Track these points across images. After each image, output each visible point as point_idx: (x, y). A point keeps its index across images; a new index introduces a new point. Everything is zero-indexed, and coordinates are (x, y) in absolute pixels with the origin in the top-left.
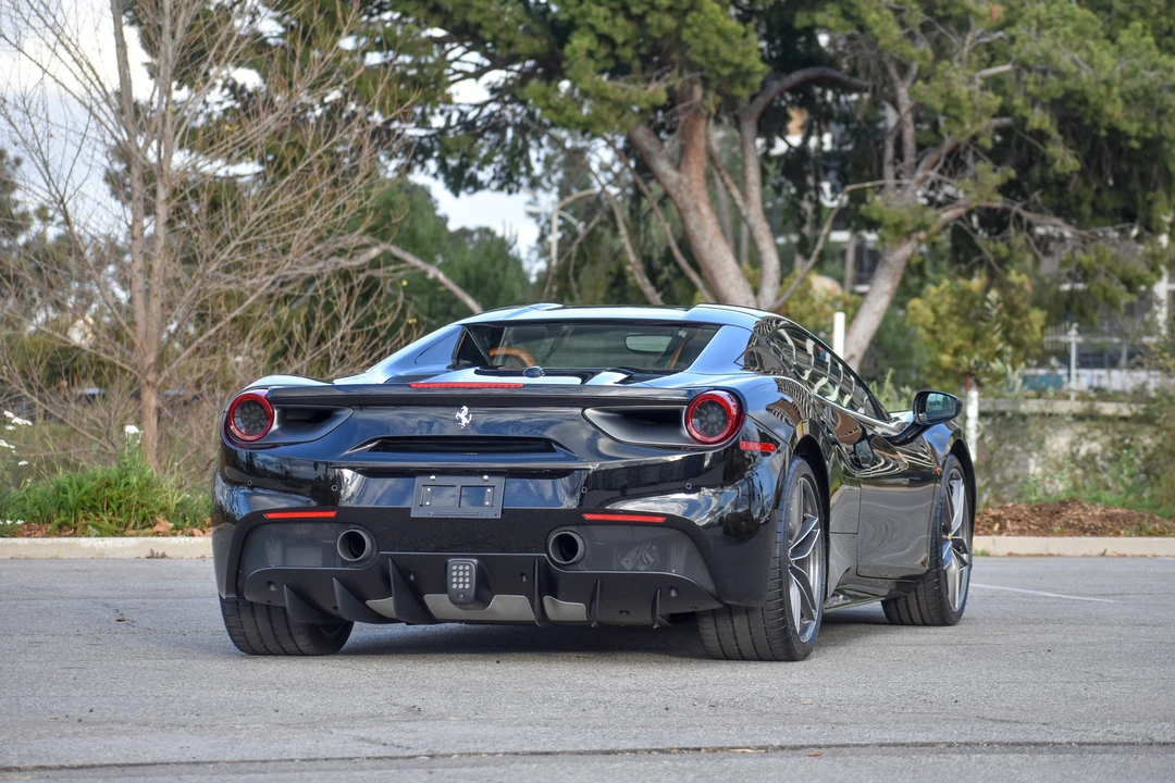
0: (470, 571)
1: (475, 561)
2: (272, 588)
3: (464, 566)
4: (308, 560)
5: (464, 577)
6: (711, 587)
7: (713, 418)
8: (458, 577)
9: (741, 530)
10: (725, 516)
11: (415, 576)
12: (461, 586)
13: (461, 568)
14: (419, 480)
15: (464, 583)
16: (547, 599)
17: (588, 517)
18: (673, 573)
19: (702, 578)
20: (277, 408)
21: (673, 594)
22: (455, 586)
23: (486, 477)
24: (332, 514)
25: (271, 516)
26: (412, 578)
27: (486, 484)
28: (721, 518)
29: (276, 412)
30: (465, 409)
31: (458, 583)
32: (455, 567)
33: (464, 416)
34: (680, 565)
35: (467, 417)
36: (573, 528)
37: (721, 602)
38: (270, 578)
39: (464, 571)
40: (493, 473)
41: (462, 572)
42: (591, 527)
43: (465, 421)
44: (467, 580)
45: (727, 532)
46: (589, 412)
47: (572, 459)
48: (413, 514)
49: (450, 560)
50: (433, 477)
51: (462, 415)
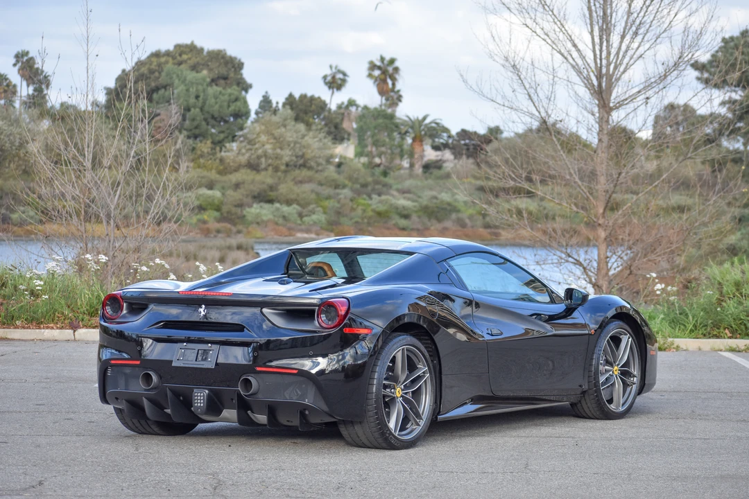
0: (204, 396)
1: (207, 391)
2: (119, 401)
3: (201, 393)
5: (200, 400)
8: (197, 400)
9: (355, 374)
10: (346, 366)
11: (183, 397)
12: (199, 405)
13: (199, 395)
14: (178, 345)
15: (201, 403)
16: (249, 413)
17: (258, 369)
18: (306, 402)
19: (322, 406)
20: (126, 302)
22: (195, 405)
23: (210, 345)
24: (138, 363)
25: (113, 362)
27: (210, 348)
28: (343, 367)
29: (125, 304)
30: (203, 306)
31: (198, 403)
32: (196, 394)
35: (204, 311)
36: (250, 375)
37: (335, 418)
38: (117, 396)
39: (201, 396)
40: (213, 342)
41: (200, 398)
42: (261, 375)
43: (203, 313)
44: (202, 401)
45: (347, 376)
46: (265, 310)
47: (252, 337)
48: (174, 364)
49: (195, 390)
50: (185, 344)
51: (202, 310)
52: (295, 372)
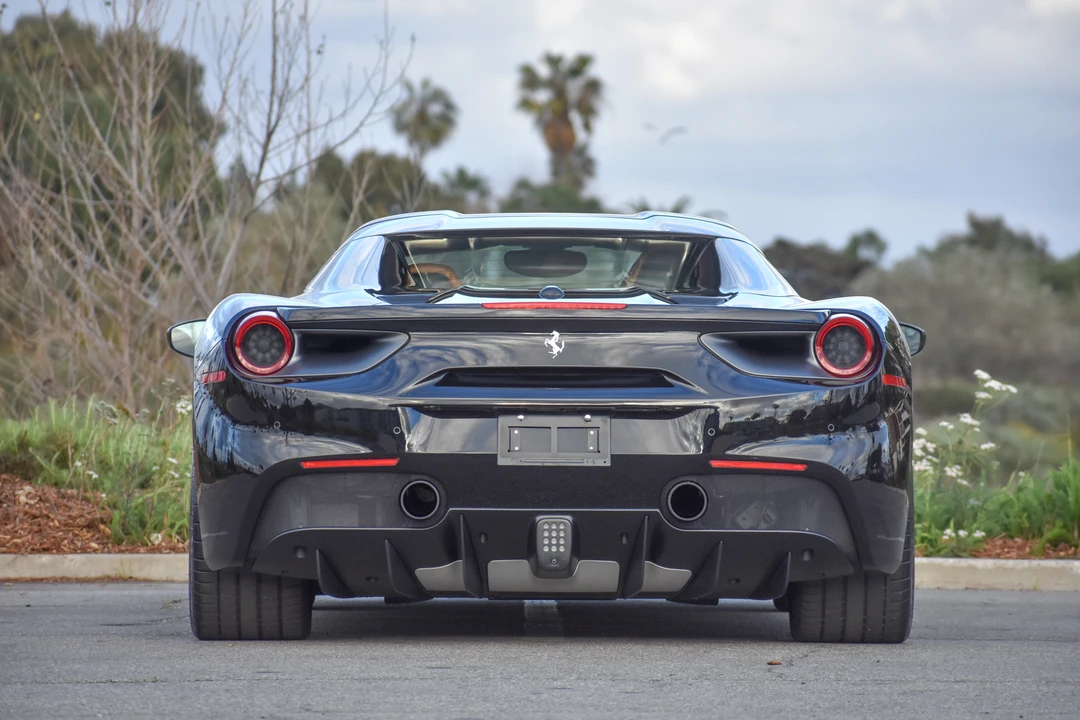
0: (564, 529)
1: (569, 517)
3: (558, 524)
5: (558, 538)
8: (550, 538)
12: (554, 549)
13: (553, 527)
14: (504, 421)
15: (558, 545)
17: (716, 464)
22: (546, 549)
23: (587, 417)
24: (394, 462)
25: (309, 465)
27: (588, 425)
30: (556, 334)
31: (550, 545)
32: (546, 528)
33: (555, 343)
35: (559, 343)
36: (698, 479)
38: (296, 542)
39: (557, 530)
40: (596, 411)
41: (555, 532)
42: (721, 478)
43: (556, 350)
44: (562, 542)
46: (706, 339)
48: (500, 462)
49: (538, 518)
50: (521, 417)
51: (553, 342)
52: (800, 468)
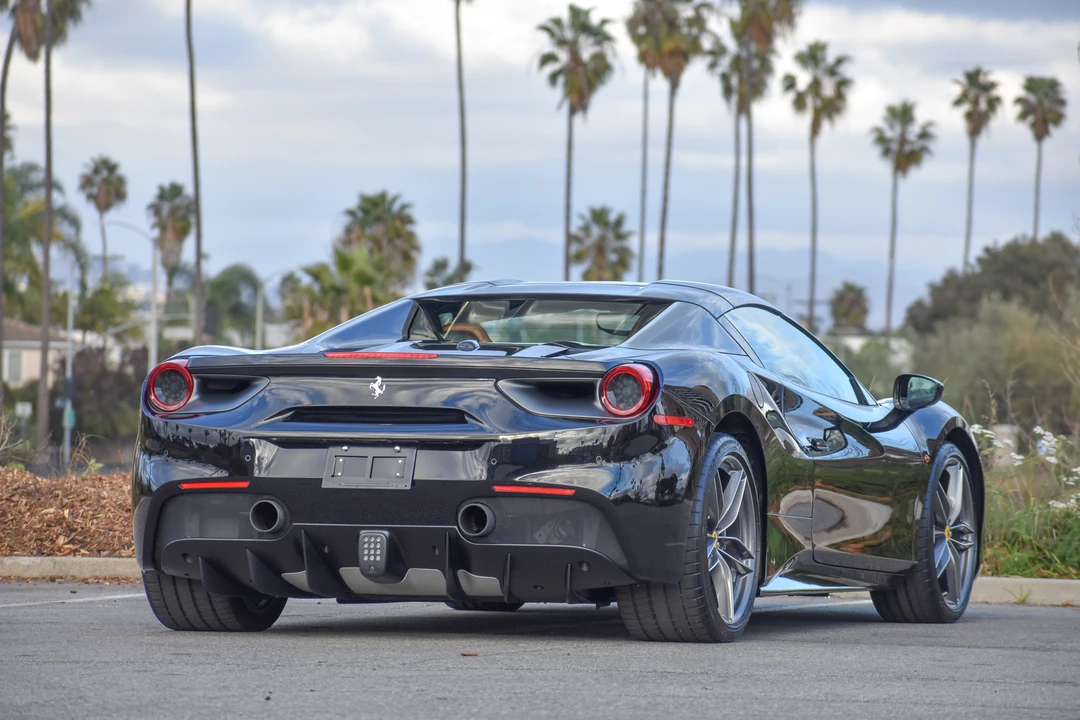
0: (381, 541)
1: (386, 533)
2: (189, 561)
3: (376, 537)
4: (225, 532)
5: (375, 549)
6: (623, 561)
7: (628, 391)
8: (369, 549)
11: (329, 548)
12: (372, 558)
13: (372, 540)
14: (333, 451)
15: (375, 555)
16: (461, 573)
17: (497, 489)
18: (584, 547)
19: (612, 552)
20: (197, 377)
21: (585, 568)
22: (366, 558)
23: (397, 448)
24: (245, 485)
25: (185, 486)
26: (326, 550)
27: (398, 455)
29: (195, 381)
30: (379, 379)
31: (369, 555)
32: (366, 540)
33: (377, 387)
34: (591, 539)
35: (381, 387)
36: (483, 501)
37: (633, 578)
38: (185, 551)
39: (375, 543)
40: (405, 444)
41: (373, 544)
42: (501, 500)
43: (378, 392)
44: (378, 552)
46: (502, 383)
47: (482, 430)
48: (325, 485)
49: (362, 532)
50: (345, 448)
51: (376, 386)
52: (569, 493)
